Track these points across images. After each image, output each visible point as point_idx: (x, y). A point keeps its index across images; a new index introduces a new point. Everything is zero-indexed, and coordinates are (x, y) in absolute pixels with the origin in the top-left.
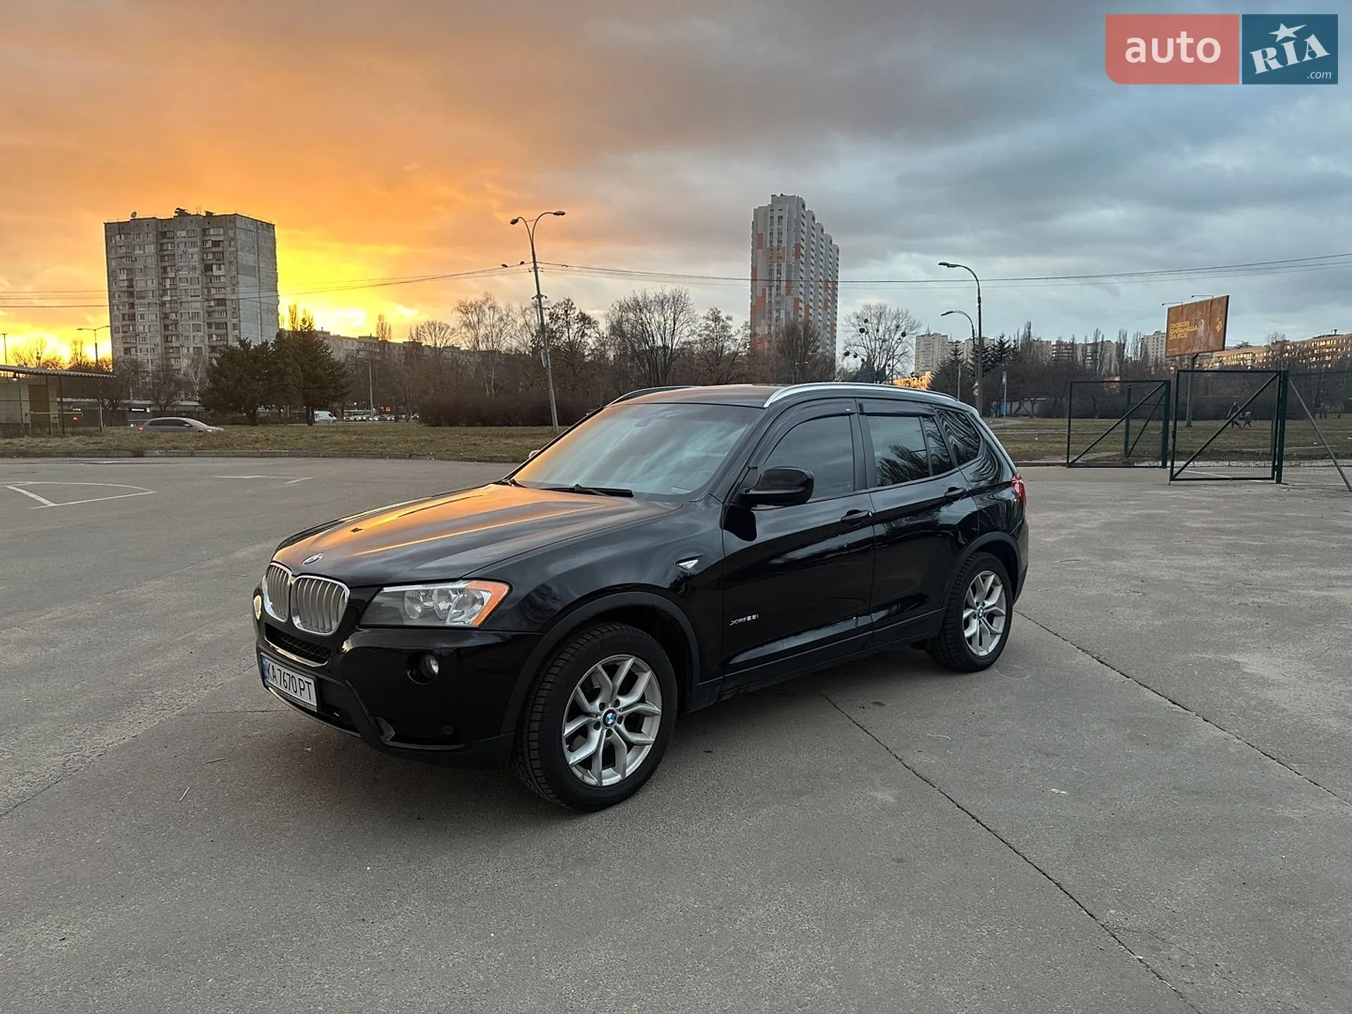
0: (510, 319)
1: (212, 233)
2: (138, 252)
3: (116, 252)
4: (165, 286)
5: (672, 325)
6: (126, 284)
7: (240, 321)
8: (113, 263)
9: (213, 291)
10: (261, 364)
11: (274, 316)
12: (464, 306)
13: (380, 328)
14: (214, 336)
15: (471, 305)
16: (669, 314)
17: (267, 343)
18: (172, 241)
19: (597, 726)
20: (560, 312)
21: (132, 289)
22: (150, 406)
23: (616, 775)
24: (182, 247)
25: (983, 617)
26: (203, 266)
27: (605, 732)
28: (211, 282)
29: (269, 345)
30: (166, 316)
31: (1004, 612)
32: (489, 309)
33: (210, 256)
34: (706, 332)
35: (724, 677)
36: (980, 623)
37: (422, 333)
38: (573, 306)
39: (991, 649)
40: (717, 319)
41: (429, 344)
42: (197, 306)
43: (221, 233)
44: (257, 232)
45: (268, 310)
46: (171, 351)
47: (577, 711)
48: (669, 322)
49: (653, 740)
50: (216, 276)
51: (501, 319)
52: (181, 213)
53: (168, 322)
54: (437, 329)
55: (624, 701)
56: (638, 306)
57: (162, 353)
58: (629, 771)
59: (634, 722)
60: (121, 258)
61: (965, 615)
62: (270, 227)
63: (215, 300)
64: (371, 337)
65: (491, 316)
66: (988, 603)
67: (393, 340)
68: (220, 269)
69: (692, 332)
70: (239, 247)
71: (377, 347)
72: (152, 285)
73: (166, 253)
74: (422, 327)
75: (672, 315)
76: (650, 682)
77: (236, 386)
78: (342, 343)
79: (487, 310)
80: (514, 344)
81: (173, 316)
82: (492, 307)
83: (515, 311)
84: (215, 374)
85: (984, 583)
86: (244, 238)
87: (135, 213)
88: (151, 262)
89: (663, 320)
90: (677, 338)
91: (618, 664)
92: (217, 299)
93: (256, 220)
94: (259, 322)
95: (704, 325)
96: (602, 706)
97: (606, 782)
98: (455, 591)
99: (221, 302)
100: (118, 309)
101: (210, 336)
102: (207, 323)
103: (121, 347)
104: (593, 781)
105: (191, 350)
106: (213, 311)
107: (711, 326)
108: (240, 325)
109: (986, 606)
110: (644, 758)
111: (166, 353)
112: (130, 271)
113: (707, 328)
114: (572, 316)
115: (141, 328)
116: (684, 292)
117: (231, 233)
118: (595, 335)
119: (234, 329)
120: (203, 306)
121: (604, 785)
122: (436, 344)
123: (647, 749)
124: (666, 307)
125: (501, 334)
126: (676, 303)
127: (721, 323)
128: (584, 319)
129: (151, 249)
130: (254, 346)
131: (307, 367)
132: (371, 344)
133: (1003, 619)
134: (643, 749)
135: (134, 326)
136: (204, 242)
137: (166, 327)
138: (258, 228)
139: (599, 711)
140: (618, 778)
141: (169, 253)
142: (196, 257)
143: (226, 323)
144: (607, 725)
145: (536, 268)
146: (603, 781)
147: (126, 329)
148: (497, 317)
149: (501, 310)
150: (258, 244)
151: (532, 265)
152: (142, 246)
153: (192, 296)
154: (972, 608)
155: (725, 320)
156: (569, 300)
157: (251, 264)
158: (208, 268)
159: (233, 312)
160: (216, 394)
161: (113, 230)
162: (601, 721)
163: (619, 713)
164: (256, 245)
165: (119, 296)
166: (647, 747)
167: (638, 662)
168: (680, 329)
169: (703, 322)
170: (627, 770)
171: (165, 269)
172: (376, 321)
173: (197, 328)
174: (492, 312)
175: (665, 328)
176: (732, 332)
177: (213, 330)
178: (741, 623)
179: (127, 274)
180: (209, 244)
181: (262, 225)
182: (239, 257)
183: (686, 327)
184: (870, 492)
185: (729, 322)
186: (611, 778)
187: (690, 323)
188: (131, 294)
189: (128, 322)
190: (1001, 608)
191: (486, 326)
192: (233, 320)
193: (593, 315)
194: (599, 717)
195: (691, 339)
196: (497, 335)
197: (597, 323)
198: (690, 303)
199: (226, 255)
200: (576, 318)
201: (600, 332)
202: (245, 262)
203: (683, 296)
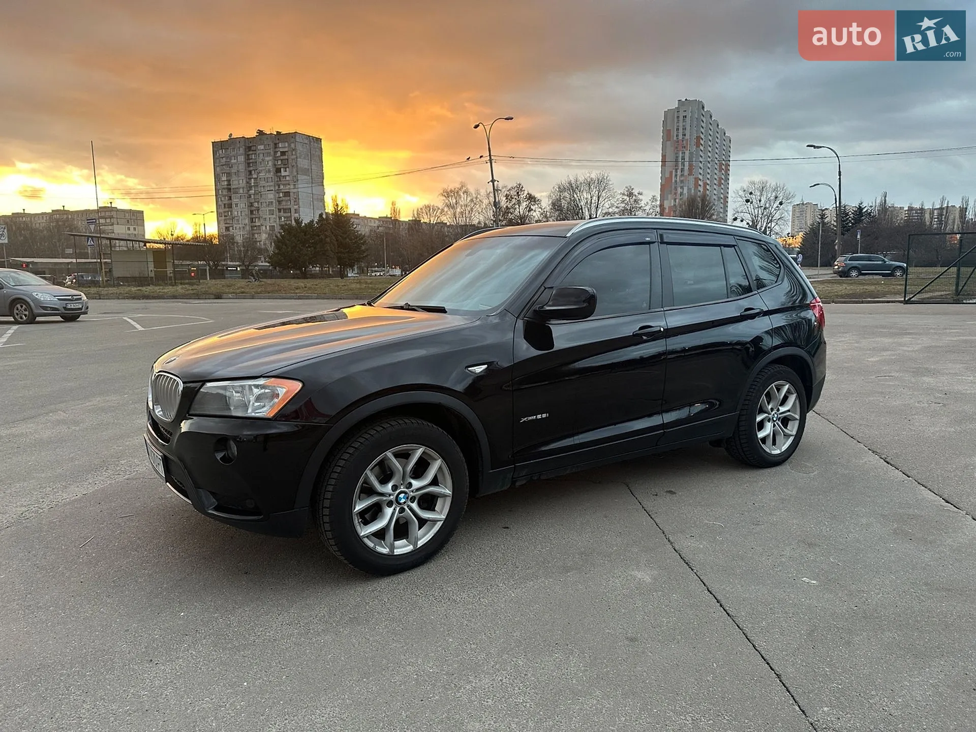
0: (478, 200)
1: (280, 146)
2: (233, 161)
3: (220, 161)
4: (251, 183)
5: (597, 201)
6: (226, 183)
7: (299, 207)
8: (218, 169)
9: (282, 187)
10: (309, 236)
11: (321, 204)
12: (446, 192)
13: (393, 211)
14: (283, 218)
15: (451, 191)
16: (595, 192)
17: (312, 221)
18: (255, 152)
19: (390, 504)
20: (513, 193)
21: (229, 187)
22: (239, 266)
23: (409, 546)
24: (261, 156)
25: (777, 421)
26: (275, 169)
27: (398, 509)
28: (280, 181)
29: (315, 222)
30: (251, 205)
31: (797, 417)
32: (463, 193)
33: (280, 162)
34: (623, 205)
35: (515, 466)
36: (774, 426)
37: (421, 214)
38: (523, 189)
39: (784, 448)
40: (630, 195)
41: (426, 221)
42: (271, 196)
43: (286, 146)
44: (310, 144)
45: (318, 199)
46: (255, 228)
47: (369, 491)
48: (594, 198)
49: (445, 517)
50: (284, 176)
51: (472, 200)
52: (261, 133)
53: (253, 208)
54: (431, 210)
55: (416, 484)
56: (572, 188)
57: (249, 230)
58: (420, 543)
59: (428, 501)
60: (223, 165)
61: (759, 419)
62: (319, 140)
63: (282, 192)
64: (387, 217)
65: (465, 199)
66: (782, 409)
67: (402, 219)
68: (286, 171)
69: (612, 205)
70: (298, 155)
71: (391, 223)
72: (242, 183)
73: (251, 161)
74: (421, 209)
75: (597, 192)
76: (440, 468)
77: (293, 252)
78: (367, 222)
79: (462, 194)
80: (481, 218)
81: (256, 205)
82: (465, 192)
83: (482, 194)
84: (280, 243)
85: (778, 392)
86: (301, 149)
87: (231, 135)
88: (242, 168)
89: (589, 197)
90: (600, 211)
91: (410, 452)
92: (285, 192)
93: (309, 136)
94: (312, 208)
95: (621, 199)
96: (395, 488)
97: (397, 552)
98: (257, 386)
99: (287, 194)
100: (221, 201)
101: (280, 218)
102: (278, 209)
103: (223, 226)
104: (385, 551)
105: (268, 227)
106: (282, 201)
107: (626, 200)
108: (299, 210)
109: (780, 411)
110: (435, 532)
111: (252, 230)
112: (229, 174)
113: (623, 202)
114: (522, 196)
115: (236, 213)
116: (606, 175)
117: (293, 145)
118: (538, 210)
119: (295, 213)
120: (275, 197)
121: (395, 554)
122: (430, 221)
123: (439, 524)
124: (592, 187)
125: (472, 211)
126: (601, 184)
127: (634, 197)
128: (531, 198)
129: (241, 159)
130: (305, 224)
131: (339, 237)
132: (387, 222)
133: (797, 423)
134: (435, 524)
135: (231, 211)
136: (276, 152)
137: (252, 212)
138: (310, 142)
139: (391, 492)
140: (410, 548)
141: (253, 161)
142: (270, 163)
143: (290, 209)
144: (400, 504)
145: (491, 160)
146: (395, 551)
147: (226, 214)
148: (469, 199)
149: (472, 194)
151: (488, 158)
152: (236, 157)
153: (268, 191)
154: (766, 412)
155: (637, 195)
156: (520, 185)
157: (306, 167)
158: (278, 171)
159: (295, 201)
160: (280, 257)
161: (218, 147)
162: (394, 500)
163: (411, 493)
164: (309, 154)
165: (222, 191)
166: (439, 523)
167: (427, 451)
168: (603, 203)
170: (419, 543)
171: (250, 172)
172: (391, 206)
174: (466, 195)
175: (591, 203)
176: (642, 204)
177: (282, 213)
178: (532, 420)
179: (227, 176)
180: (279, 154)
181: (313, 139)
182: (298, 162)
183: (607, 201)
184: (664, 311)
185: (640, 197)
186: (403, 548)
187: (611, 198)
188: (229, 190)
189: (227, 210)
190: (795, 414)
191: (461, 206)
192: (295, 206)
193: (537, 195)
194: (392, 497)
195: (610, 210)
196: (469, 212)
197: (541, 201)
198: (610, 183)
199: (290, 161)
200: (525, 197)
201: (543, 208)
202: (302, 166)
203: (605, 178)
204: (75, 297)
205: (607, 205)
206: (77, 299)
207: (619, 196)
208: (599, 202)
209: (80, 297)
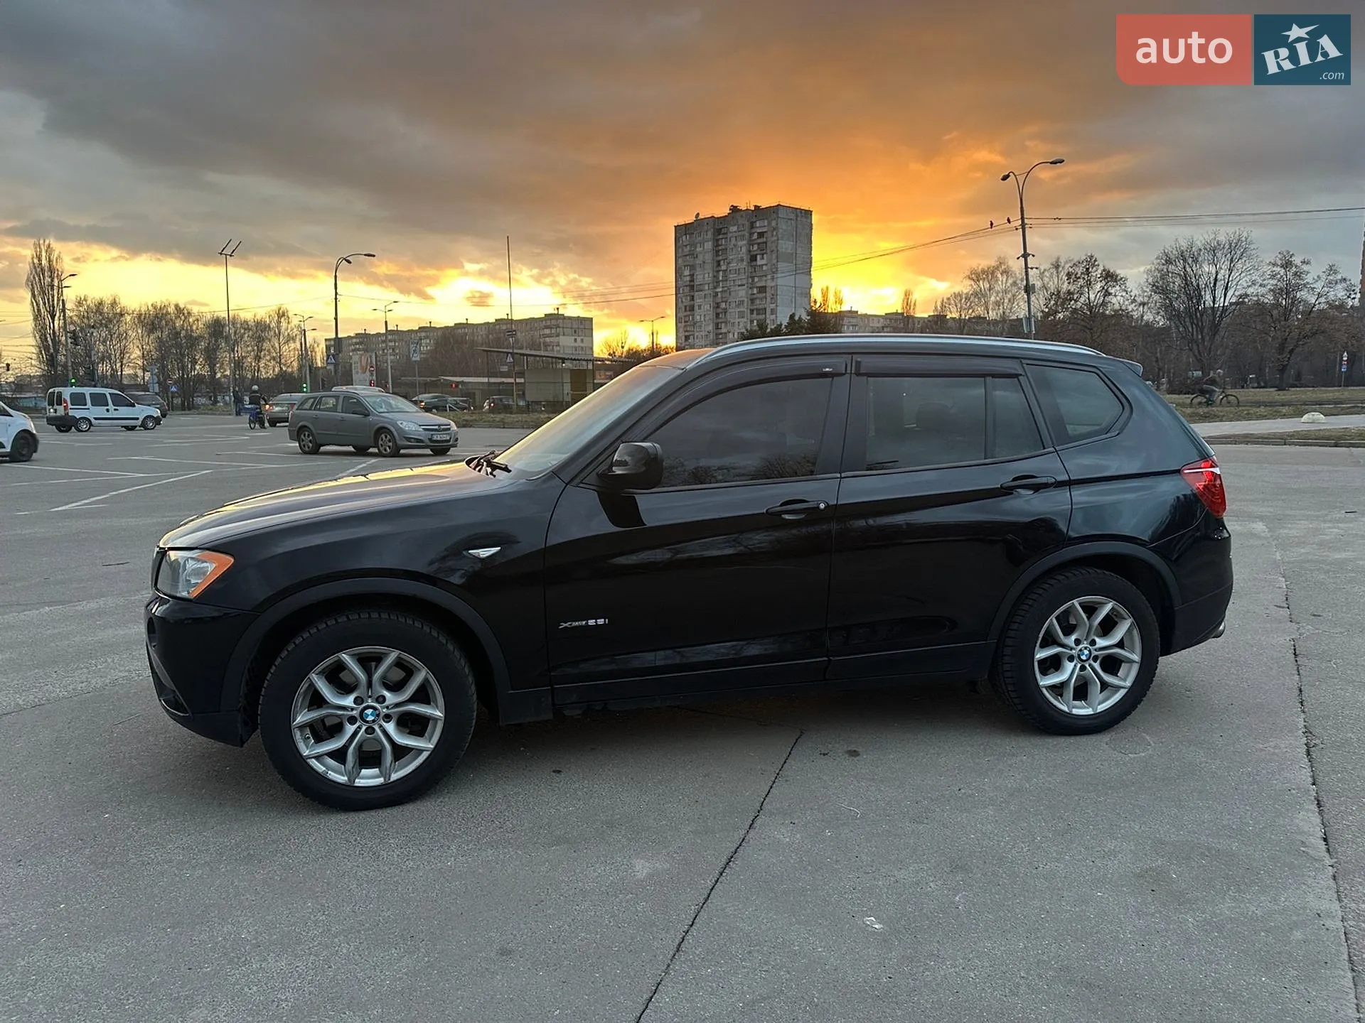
1: (758, 225)
2: (699, 249)
3: (683, 250)
4: (718, 278)
5: (1227, 276)
6: (688, 278)
7: (777, 306)
8: (680, 261)
9: (756, 279)
11: (806, 299)
12: (974, 274)
13: (905, 304)
14: (755, 321)
15: (983, 272)
16: (1223, 263)
18: (725, 236)
19: (352, 720)
20: (1080, 269)
21: (692, 283)
23: (379, 777)
24: (733, 240)
25: (1090, 662)
26: (749, 256)
27: (364, 728)
28: (755, 271)
30: (718, 306)
31: (1136, 657)
32: (1001, 274)
33: (756, 247)
34: (1274, 281)
35: (555, 688)
36: (1083, 668)
37: (947, 305)
38: (1096, 263)
39: (1101, 708)
40: (1287, 264)
41: (954, 316)
42: (742, 293)
43: (766, 224)
44: (797, 220)
45: (802, 294)
46: (720, 336)
48: (1222, 272)
49: (432, 747)
50: (760, 266)
51: (1013, 285)
52: (734, 209)
53: (719, 310)
54: (964, 300)
55: (392, 697)
56: (1188, 257)
57: (713, 339)
60: (686, 256)
61: (1043, 654)
62: (808, 213)
63: (757, 287)
64: (896, 313)
65: (1004, 283)
66: (1102, 642)
67: (918, 315)
68: (763, 258)
69: (1253, 283)
70: (780, 236)
71: (902, 321)
72: (708, 277)
73: (720, 248)
74: (948, 299)
75: (1227, 264)
76: (426, 680)
78: (868, 321)
79: (999, 275)
81: (723, 305)
82: (1005, 273)
85: (1087, 615)
86: (784, 227)
87: (698, 214)
88: (709, 257)
89: (1214, 272)
90: (1230, 294)
91: (377, 657)
92: (760, 287)
93: (797, 209)
94: (793, 306)
95: (1269, 272)
96: (359, 700)
97: (359, 782)
99: (763, 289)
100: (682, 301)
101: (752, 322)
102: (750, 310)
103: (682, 335)
104: (342, 779)
105: (736, 334)
106: (756, 299)
107: (1279, 274)
108: (777, 309)
109: (1097, 646)
110: (418, 764)
111: (717, 339)
112: (693, 267)
113: (1273, 277)
114: (1095, 274)
115: (698, 317)
116: (1245, 234)
117: (774, 224)
118: (1121, 294)
119: (772, 314)
120: (747, 293)
121: (356, 785)
122: (961, 315)
123: (424, 756)
124: (1219, 254)
126: (1236, 251)
127: (1294, 269)
128: (1109, 277)
129: (709, 245)
132: (896, 320)
133: (1134, 668)
134: (418, 755)
135: (693, 315)
136: (751, 234)
137: (717, 315)
138: (797, 216)
139: (353, 705)
140: (381, 780)
141: (723, 247)
142: (744, 249)
143: (765, 309)
144: (367, 722)
145: (1023, 226)
146: (357, 780)
147: (687, 319)
148: (1010, 281)
149: (1015, 274)
150: (796, 231)
151: (1020, 222)
152: (702, 244)
153: (739, 286)
154: (1061, 645)
155: (1300, 264)
156: (1091, 257)
157: (789, 251)
158: (753, 258)
159: (772, 298)
161: (681, 231)
162: (357, 716)
163: (385, 710)
164: (795, 233)
165: (683, 290)
166: (424, 753)
167: (402, 656)
168: (1238, 279)
169: (1268, 269)
170: (393, 776)
171: (719, 262)
172: (902, 296)
173: (741, 315)
174: (1004, 278)
175: (1216, 280)
176: (1309, 278)
177: (755, 315)
178: (580, 626)
179: (690, 271)
180: (755, 236)
181: (801, 213)
182: (779, 246)
183: (1246, 275)
185: (1305, 267)
186: (369, 778)
187: (1251, 271)
188: (692, 287)
189: (688, 313)
190: (1133, 651)
191: (998, 293)
192: (771, 305)
193: (1121, 272)
194: (354, 712)
195: (1250, 291)
196: (1009, 301)
197: (1126, 279)
198: (1252, 247)
199: (769, 244)
200: (1099, 276)
201: (1129, 290)
202: (784, 250)
203: (1243, 239)
204: (442, 427)
205: (1243, 283)
206: (444, 430)
207: (1266, 268)
208: (1231, 279)
209: (449, 427)
